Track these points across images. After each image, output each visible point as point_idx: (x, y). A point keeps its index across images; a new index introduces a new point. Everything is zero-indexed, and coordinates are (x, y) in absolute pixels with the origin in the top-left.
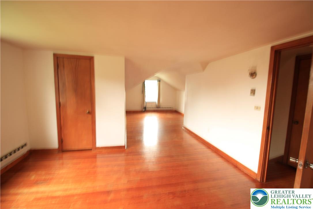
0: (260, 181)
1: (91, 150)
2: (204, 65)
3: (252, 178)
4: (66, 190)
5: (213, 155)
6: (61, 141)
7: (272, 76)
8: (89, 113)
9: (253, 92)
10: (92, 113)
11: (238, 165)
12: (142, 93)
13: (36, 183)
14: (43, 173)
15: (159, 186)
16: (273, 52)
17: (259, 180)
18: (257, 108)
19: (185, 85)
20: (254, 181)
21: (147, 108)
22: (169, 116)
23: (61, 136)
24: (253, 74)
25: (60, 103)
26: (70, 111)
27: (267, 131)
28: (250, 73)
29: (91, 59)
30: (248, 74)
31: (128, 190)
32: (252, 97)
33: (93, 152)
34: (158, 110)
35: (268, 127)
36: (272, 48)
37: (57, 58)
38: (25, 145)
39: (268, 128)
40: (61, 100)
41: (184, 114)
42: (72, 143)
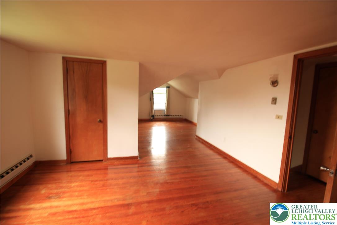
0: (281, 191)
1: (102, 160)
2: (221, 72)
3: (273, 188)
4: (83, 204)
5: (230, 165)
6: (70, 151)
7: (294, 85)
8: (100, 121)
9: (274, 101)
10: (103, 122)
11: (257, 175)
12: (151, 100)
13: (48, 197)
14: (54, 186)
15: (180, 198)
16: (297, 61)
17: (280, 189)
18: (279, 117)
19: (198, 92)
20: (275, 191)
21: (156, 116)
22: (179, 125)
23: (70, 147)
24: (274, 83)
25: (69, 110)
26: (80, 119)
27: (289, 139)
28: (271, 81)
29: (103, 64)
30: (270, 82)
31: (149, 202)
32: (274, 106)
33: (104, 163)
34: (166, 118)
35: (290, 135)
36: (295, 56)
37: (67, 61)
38: (31, 156)
39: (290, 138)
40: (70, 108)
41: (196, 124)
42: (82, 154)
